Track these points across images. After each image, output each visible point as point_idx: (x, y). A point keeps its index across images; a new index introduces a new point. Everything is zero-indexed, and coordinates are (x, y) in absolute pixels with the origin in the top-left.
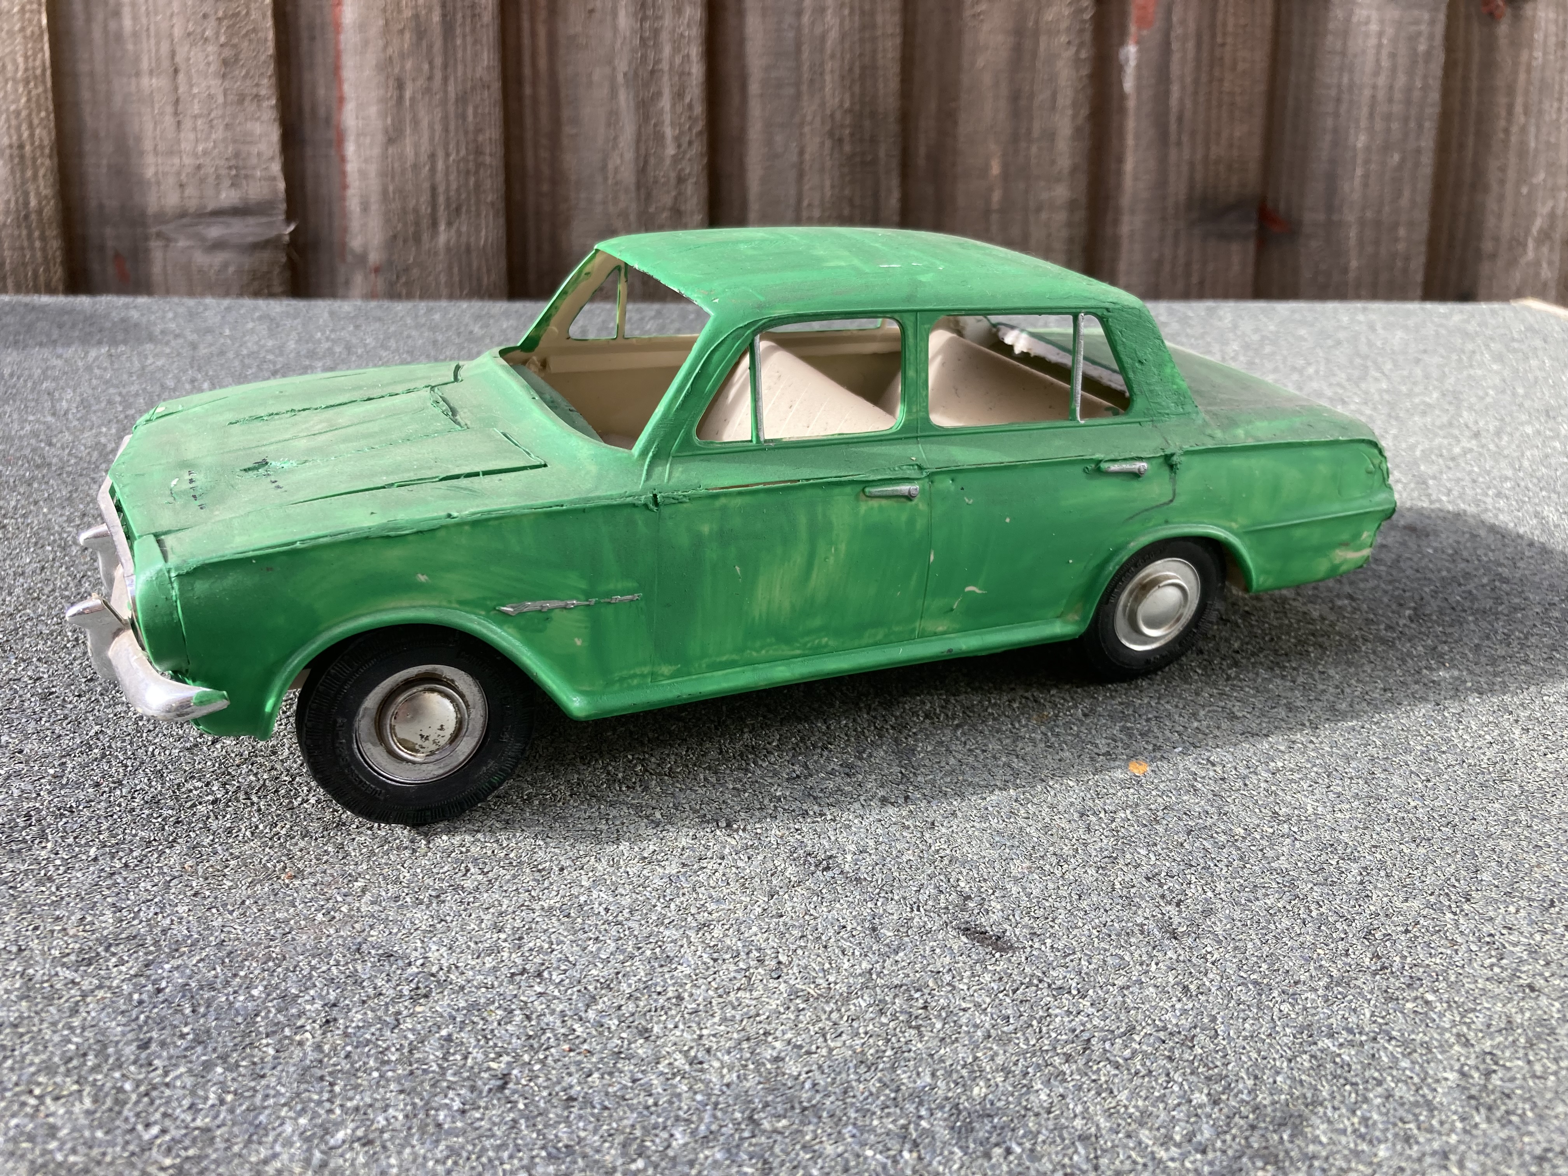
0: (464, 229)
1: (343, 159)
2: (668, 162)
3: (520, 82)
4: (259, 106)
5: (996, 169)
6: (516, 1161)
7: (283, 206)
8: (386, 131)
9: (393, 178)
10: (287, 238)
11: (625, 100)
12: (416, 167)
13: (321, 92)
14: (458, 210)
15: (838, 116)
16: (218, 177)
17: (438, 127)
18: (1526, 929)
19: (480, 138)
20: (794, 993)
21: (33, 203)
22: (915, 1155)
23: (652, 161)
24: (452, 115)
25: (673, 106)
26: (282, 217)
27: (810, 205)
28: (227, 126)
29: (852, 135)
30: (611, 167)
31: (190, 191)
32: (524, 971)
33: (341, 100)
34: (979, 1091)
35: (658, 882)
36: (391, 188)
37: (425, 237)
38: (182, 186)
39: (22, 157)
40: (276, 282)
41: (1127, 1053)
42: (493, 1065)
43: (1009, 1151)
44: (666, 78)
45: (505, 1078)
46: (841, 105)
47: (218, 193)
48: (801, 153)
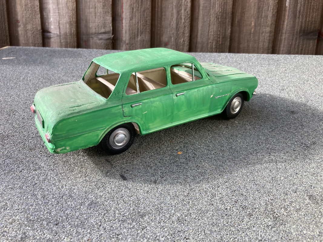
0: (143, 36)
1: (122, 23)
2: (182, 23)
3: (155, 8)
4: (109, 14)
5: (253, 24)
7: (112, 32)
8: (130, 18)
9: (131, 26)
10: (112, 38)
11: (175, 11)
12: (135, 25)
13: (119, 11)
14: (142, 33)
15: (218, 13)
16: (101, 27)
17: (139, 17)
19: (147, 19)
20: (85, 180)
21: (72, 32)
22: (80, 207)
23: (179, 23)
24: (142, 15)
25: (184, 12)
26: (111, 34)
27: (211, 32)
28: (103, 18)
29: (221, 17)
30: (171, 24)
31: (97, 29)
33: (123, 12)
34: (98, 200)
36: (130, 29)
37: (136, 38)
38: (95, 28)
39: (71, 24)
40: (110, 46)
41: (127, 200)
43: (94, 209)
44: (183, 6)
45: (36, 184)
46: (219, 11)
47: (101, 30)
48: (210, 21)
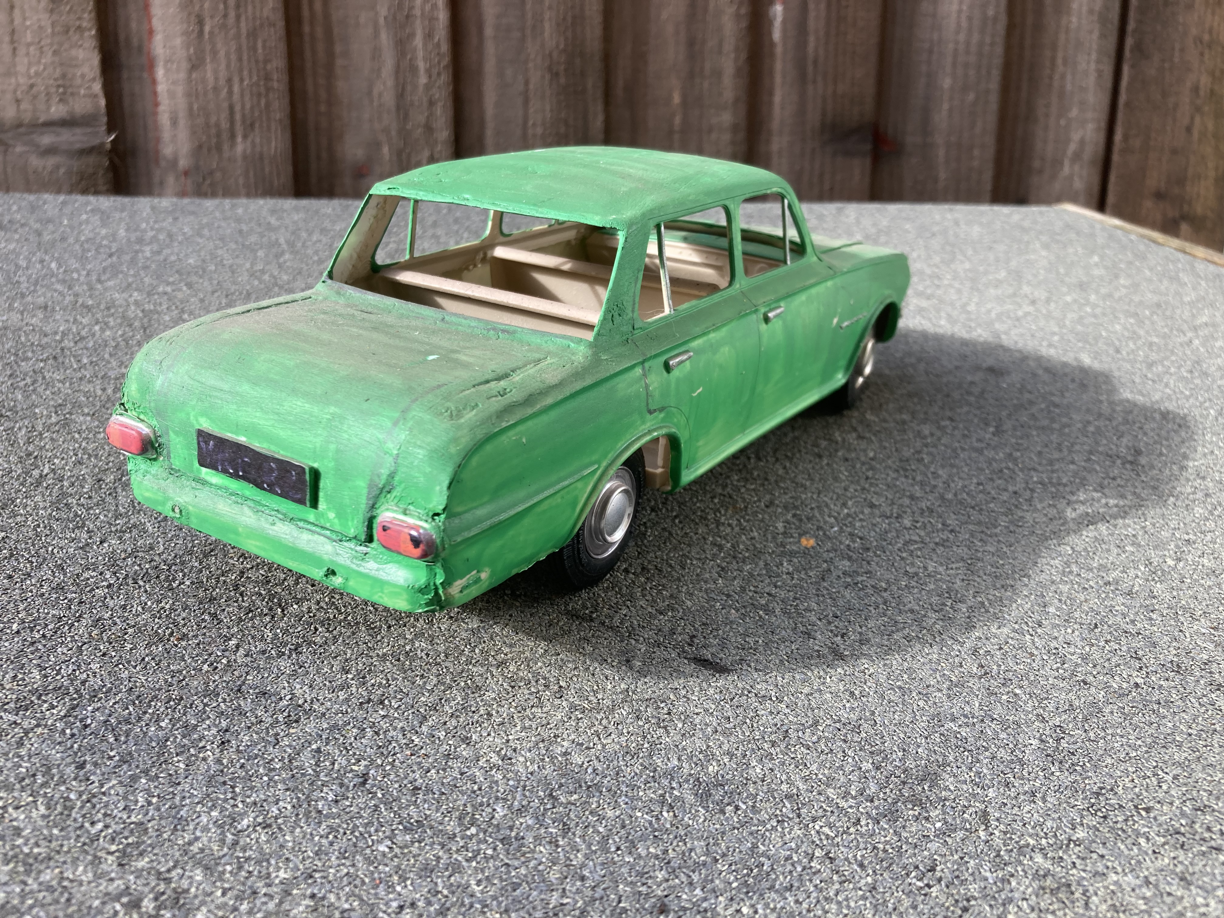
0: (258, 140)
1: (154, 82)
2: (421, 89)
3: (300, 22)
4: (82, 36)
5: (677, 99)
6: (380, 834)
7: (105, 119)
8: (190, 59)
9: (197, 97)
10: (108, 146)
11: (385, 39)
12: (216, 89)
13: (134, 25)
14: (252, 125)
15: (555, 54)
16: (48, 94)
17: (233, 57)
18: (1080, 644)
19: (269, 67)
20: (573, 708)
22: (671, 814)
23: (409, 88)
24: (244, 47)
25: (425, 45)
26: (104, 128)
27: (534, 125)
28: (55, 53)
29: (566, 70)
30: (375, 92)
31: (24, 106)
32: (369, 701)
33: (151, 32)
34: (712, 769)
35: (464, 635)
36: (195, 107)
37: (226, 147)
38: (18, 101)
40: (101, 181)
41: (815, 739)
42: (355, 768)
43: (737, 808)
44: (418, 22)
45: (365, 777)
46: (557, 46)
47: (49, 108)
48: (527, 83)
